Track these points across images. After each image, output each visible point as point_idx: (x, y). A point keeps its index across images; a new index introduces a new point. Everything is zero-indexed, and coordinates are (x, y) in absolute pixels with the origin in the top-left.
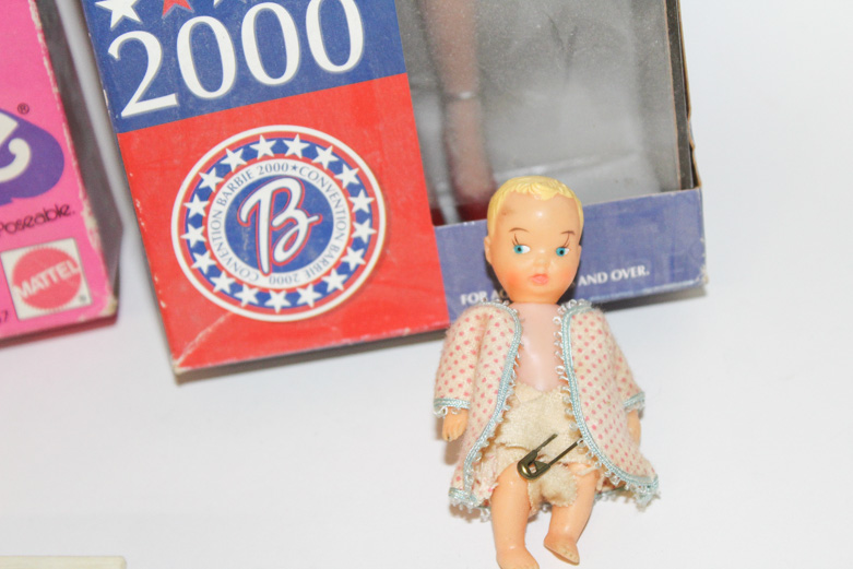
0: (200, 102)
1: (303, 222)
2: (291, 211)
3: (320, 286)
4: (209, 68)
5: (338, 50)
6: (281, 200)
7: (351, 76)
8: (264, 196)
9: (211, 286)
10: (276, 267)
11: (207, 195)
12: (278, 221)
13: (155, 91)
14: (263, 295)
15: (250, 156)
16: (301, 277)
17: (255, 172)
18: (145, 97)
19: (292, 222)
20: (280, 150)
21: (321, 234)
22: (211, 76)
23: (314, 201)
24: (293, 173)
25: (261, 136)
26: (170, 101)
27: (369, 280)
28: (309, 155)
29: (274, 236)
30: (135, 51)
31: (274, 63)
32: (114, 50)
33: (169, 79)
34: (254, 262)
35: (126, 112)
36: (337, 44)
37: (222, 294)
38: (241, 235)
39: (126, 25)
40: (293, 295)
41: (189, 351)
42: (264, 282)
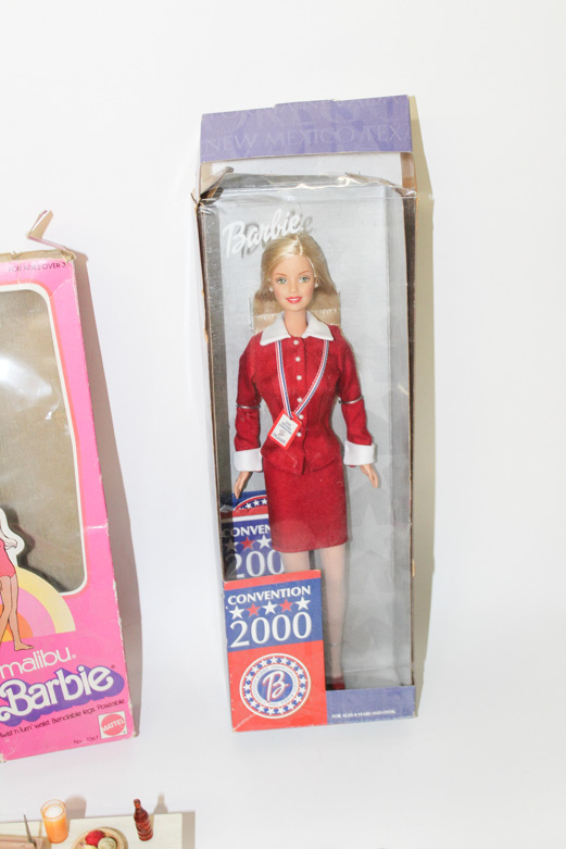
0: (256, 644)
1: (283, 686)
2: (280, 682)
3: (286, 708)
4: (261, 634)
5: (302, 631)
6: (277, 678)
7: (305, 640)
8: (272, 676)
9: (249, 704)
10: (272, 700)
11: (253, 674)
12: (275, 685)
13: (243, 640)
14: (266, 709)
15: (269, 663)
16: (279, 704)
17: (270, 668)
18: (241, 641)
19: (280, 685)
20: (279, 662)
21: (288, 690)
22: (261, 636)
23: (288, 679)
24: (282, 669)
25: (274, 656)
26: (247, 643)
27: (303, 707)
28: (288, 664)
29: (273, 689)
30: (239, 627)
31: (281, 634)
32: (232, 626)
33: (248, 636)
34: (265, 698)
35: (233, 646)
36: (302, 630)
37: (253, 708)
38: (262, 689)
39: (238, 619)
40: (276, 710)
41: (239, 726)
42: (267, 705)
